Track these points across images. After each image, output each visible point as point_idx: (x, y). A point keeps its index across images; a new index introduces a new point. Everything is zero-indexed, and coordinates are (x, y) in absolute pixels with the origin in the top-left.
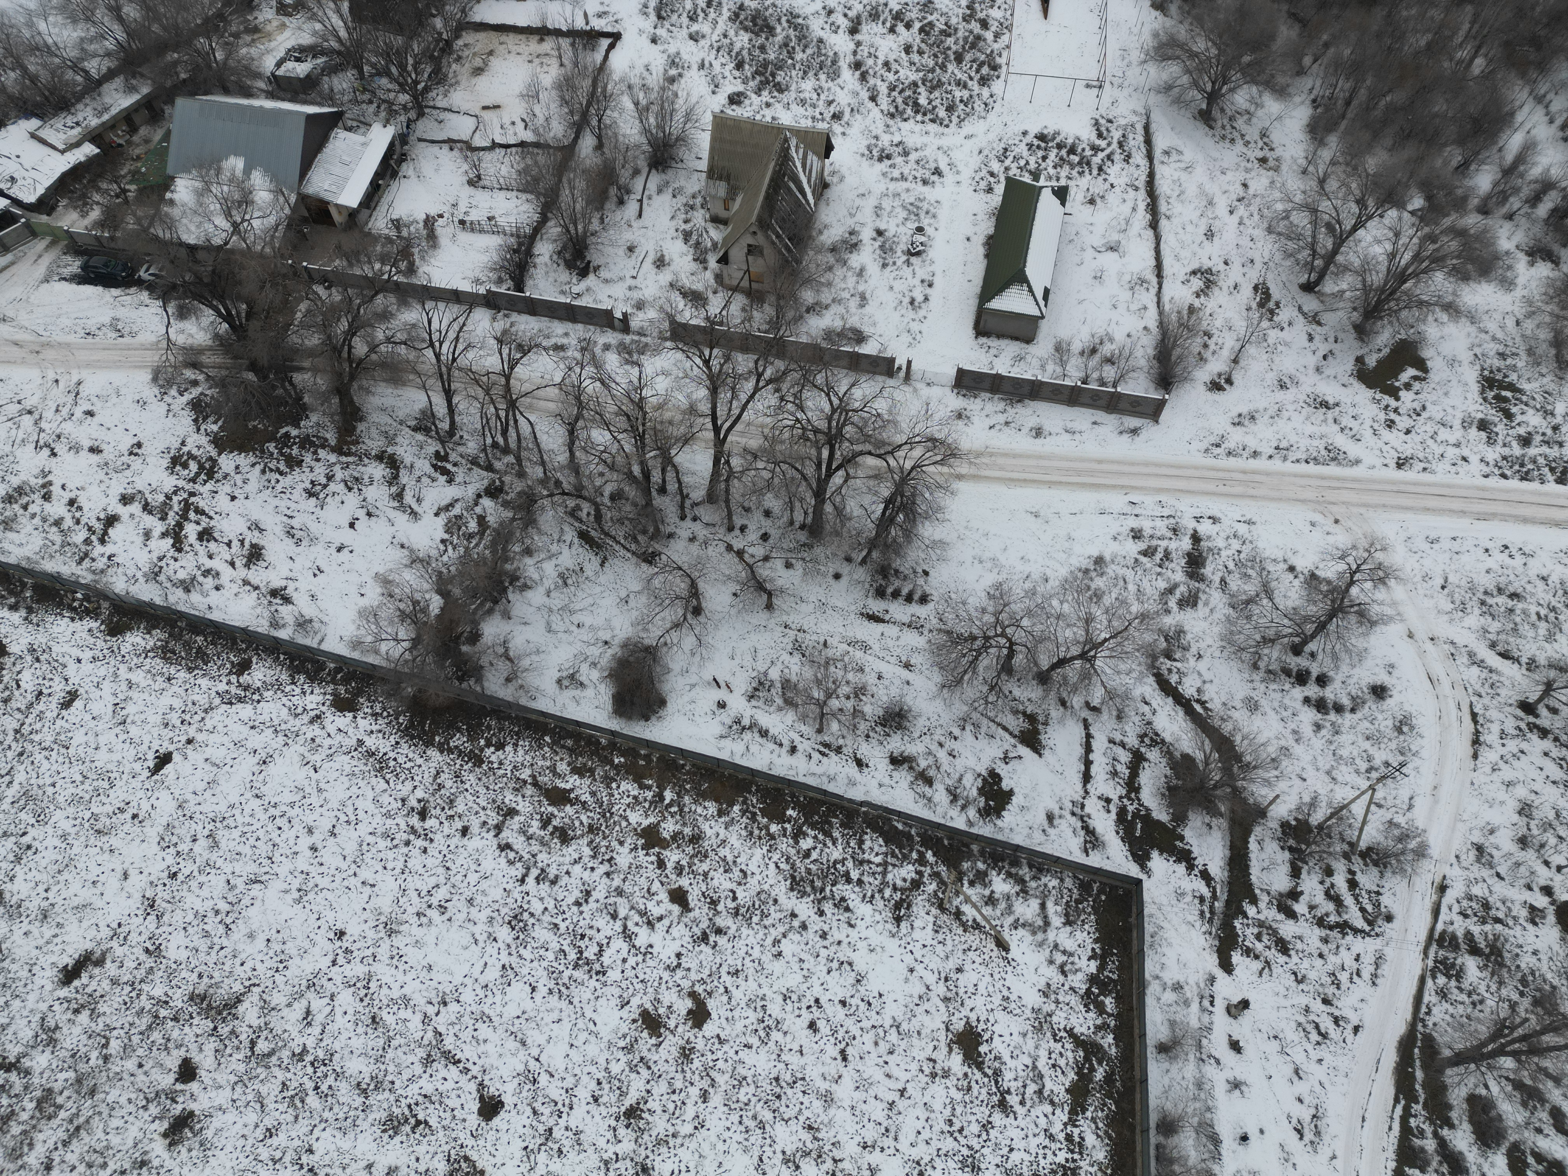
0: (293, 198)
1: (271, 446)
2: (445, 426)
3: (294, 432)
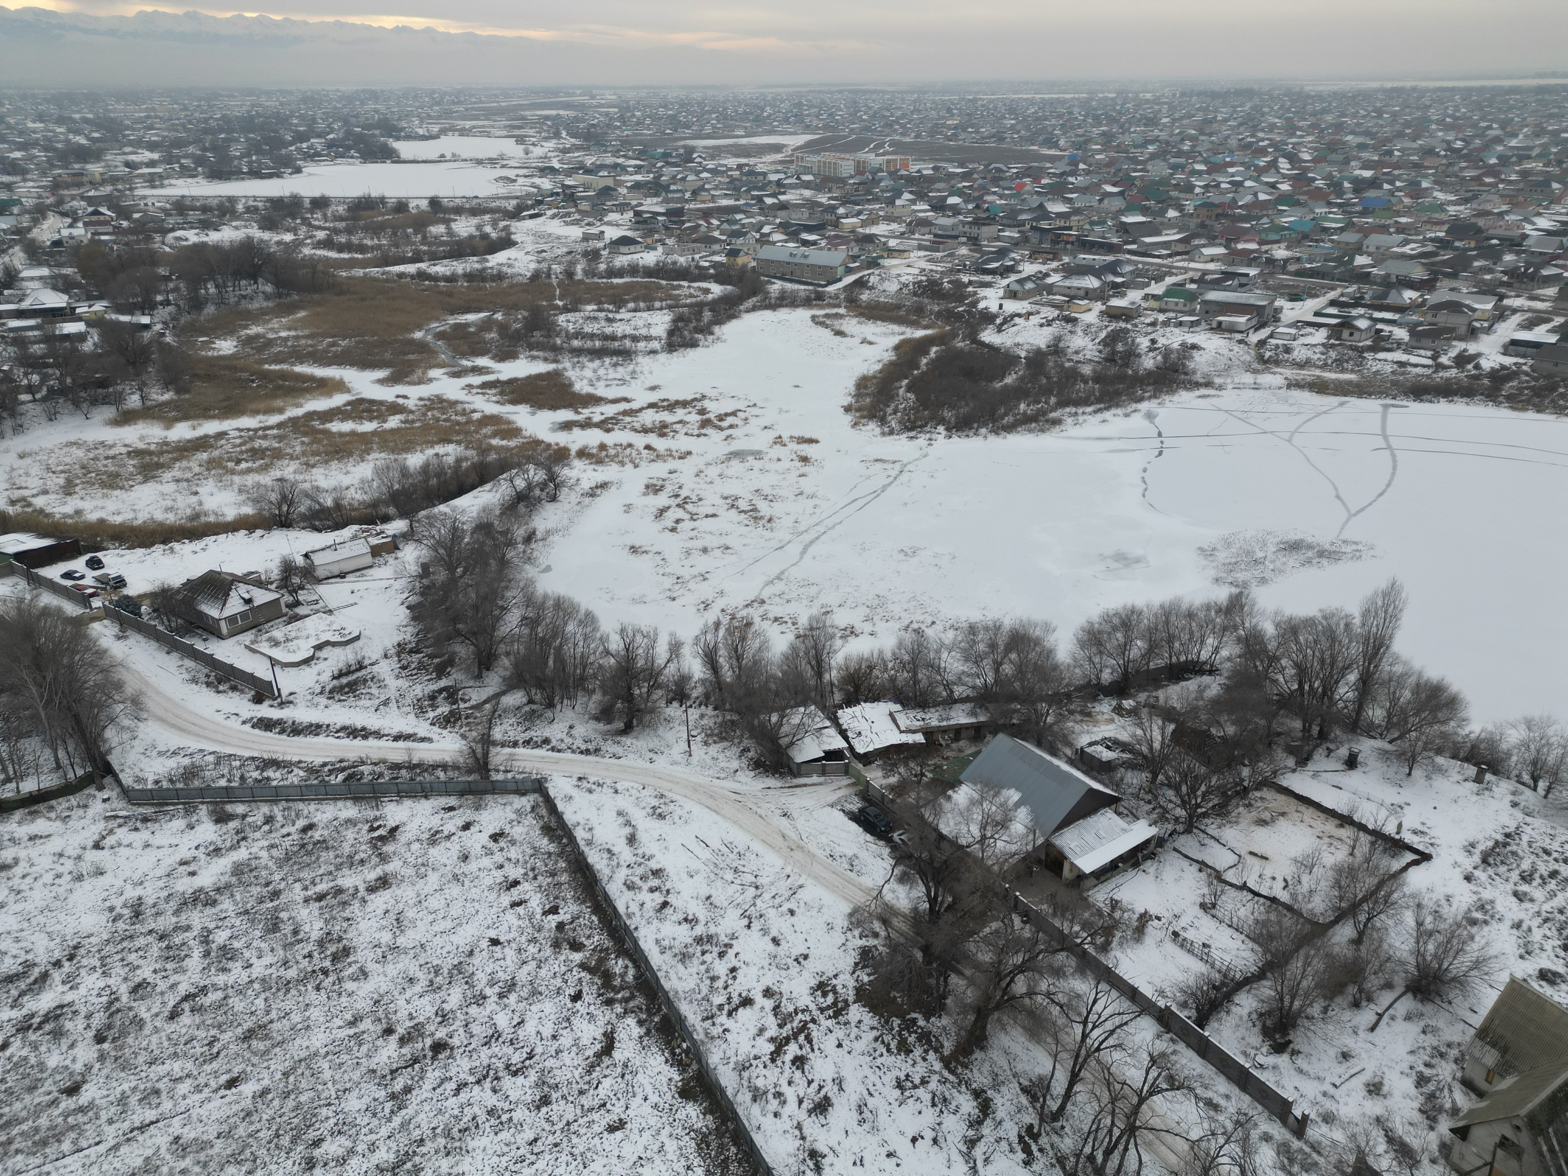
0: (1040, 841)
1: (896, 1022)
2: (1054, 1105)
3: (921, 1023)
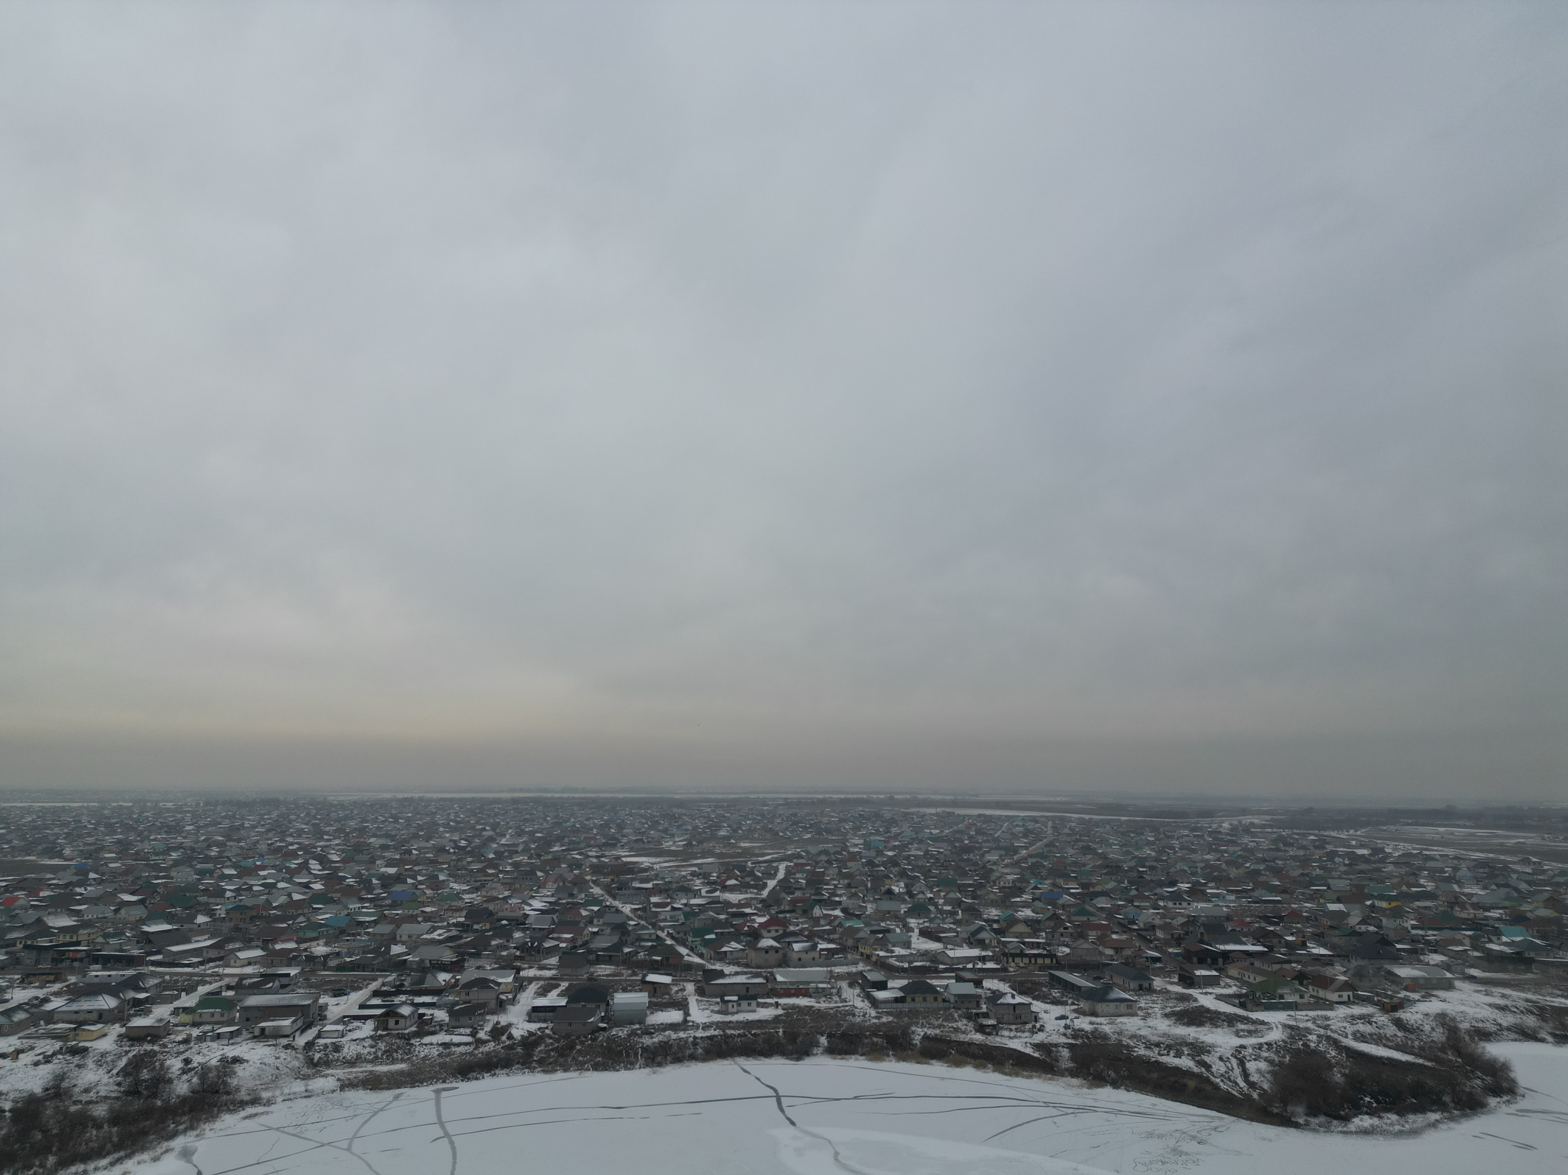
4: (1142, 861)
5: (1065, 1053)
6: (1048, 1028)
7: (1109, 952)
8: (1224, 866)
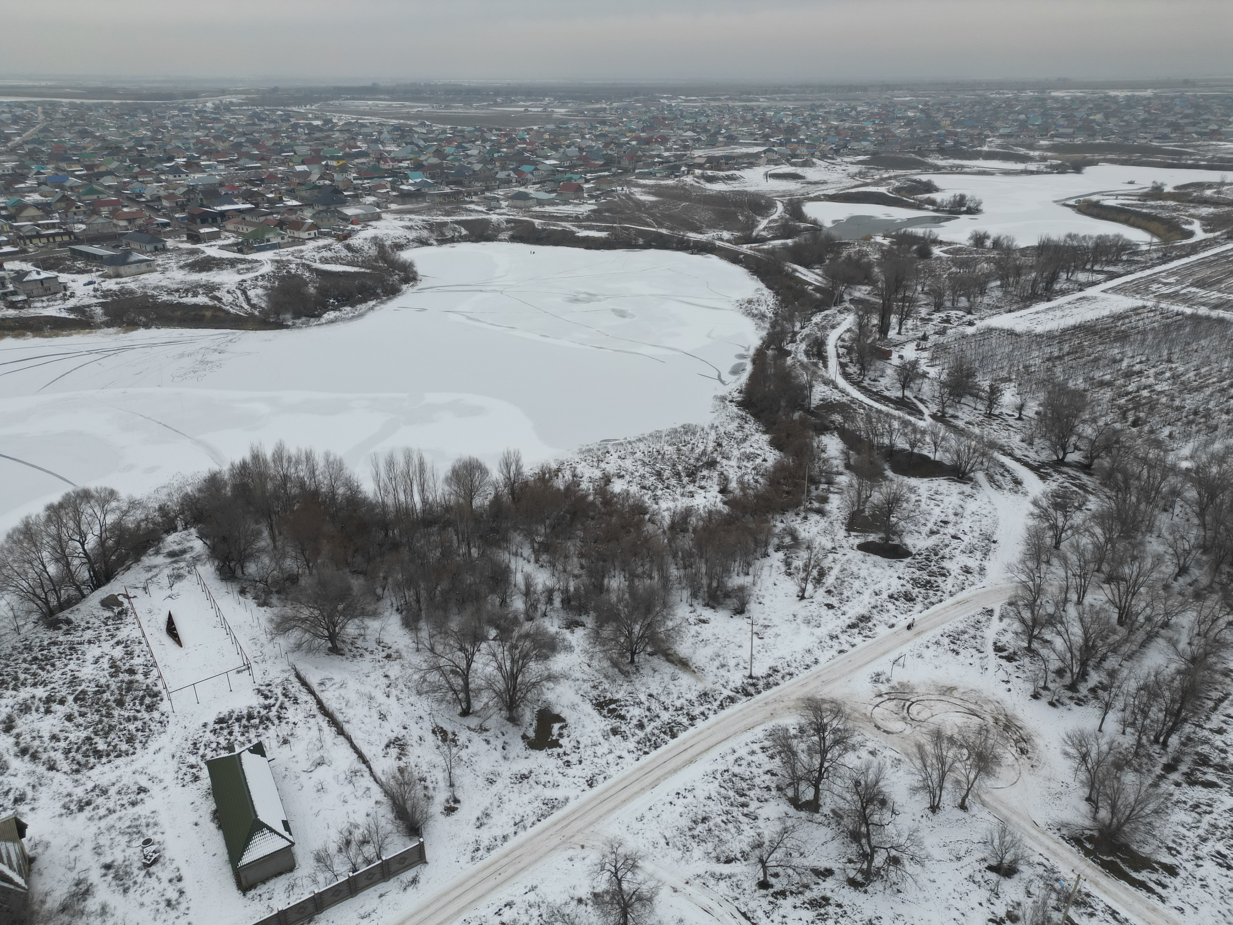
4: (139, 141)
5: (99, 310)
6: (78, 293)
7: (123, 223)
8: (212, 141)
